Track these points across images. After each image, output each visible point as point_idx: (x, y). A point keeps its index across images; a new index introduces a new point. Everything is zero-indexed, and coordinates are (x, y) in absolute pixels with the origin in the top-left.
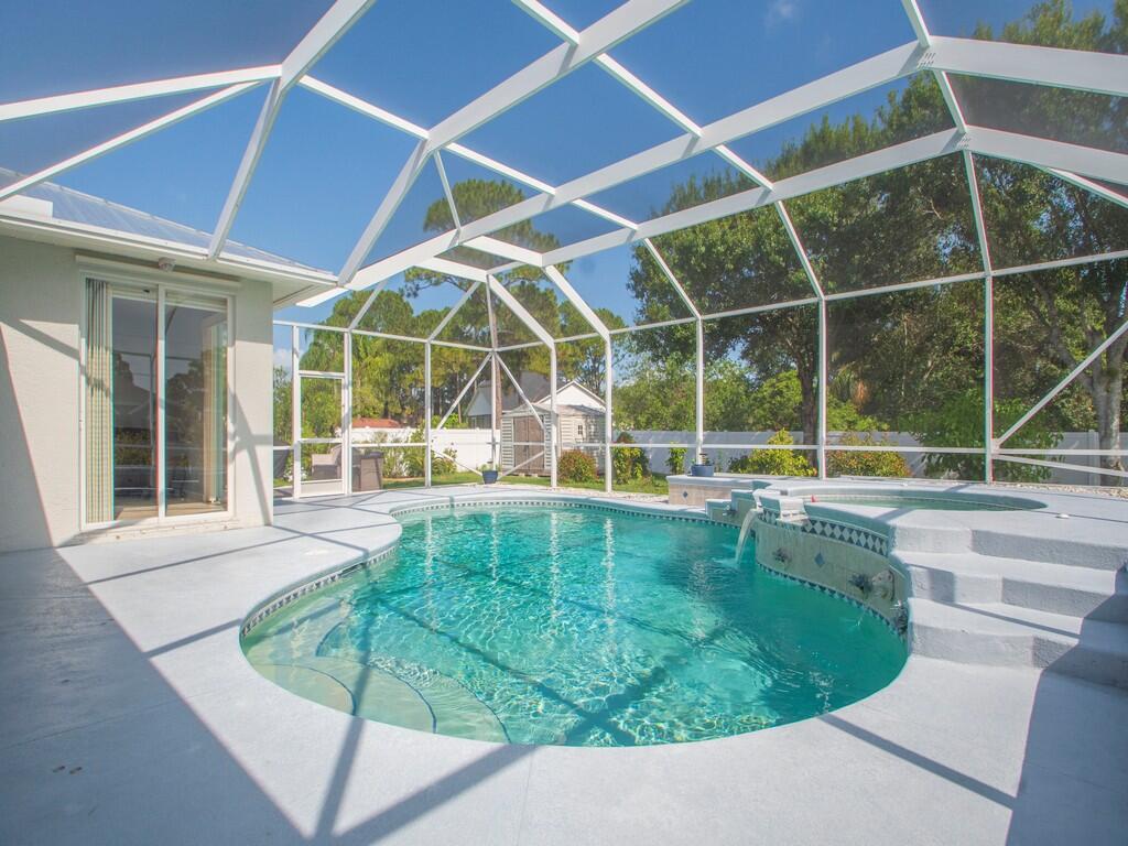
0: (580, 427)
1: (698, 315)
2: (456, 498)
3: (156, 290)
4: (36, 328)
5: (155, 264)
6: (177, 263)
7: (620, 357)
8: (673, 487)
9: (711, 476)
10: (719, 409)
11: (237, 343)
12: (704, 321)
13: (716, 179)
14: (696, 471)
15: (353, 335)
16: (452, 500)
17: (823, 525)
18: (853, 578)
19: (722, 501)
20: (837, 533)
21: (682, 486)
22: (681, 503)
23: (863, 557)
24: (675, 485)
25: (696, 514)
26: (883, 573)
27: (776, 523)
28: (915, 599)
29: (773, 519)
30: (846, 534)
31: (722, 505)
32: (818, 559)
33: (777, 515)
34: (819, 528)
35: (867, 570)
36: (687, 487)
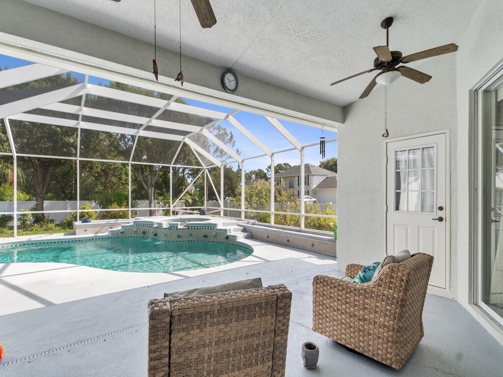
17: (192, 227)
18: (202, 236)
19: (116, 229)
20: (196, 228)
21: (84, 227)
22: (84, 234)
23: (204, 232)
24: (80, 227)
25: (104, 236)
26: (214, 233)
27: (177, 229)
28: (228, 234)
29: (175, 228)
30: (199, 228)
31: (118, 231)
32: (190, 235)
33: (177, 227)
34: (190, 228)
35: (206, 234)
36: (86, 227)
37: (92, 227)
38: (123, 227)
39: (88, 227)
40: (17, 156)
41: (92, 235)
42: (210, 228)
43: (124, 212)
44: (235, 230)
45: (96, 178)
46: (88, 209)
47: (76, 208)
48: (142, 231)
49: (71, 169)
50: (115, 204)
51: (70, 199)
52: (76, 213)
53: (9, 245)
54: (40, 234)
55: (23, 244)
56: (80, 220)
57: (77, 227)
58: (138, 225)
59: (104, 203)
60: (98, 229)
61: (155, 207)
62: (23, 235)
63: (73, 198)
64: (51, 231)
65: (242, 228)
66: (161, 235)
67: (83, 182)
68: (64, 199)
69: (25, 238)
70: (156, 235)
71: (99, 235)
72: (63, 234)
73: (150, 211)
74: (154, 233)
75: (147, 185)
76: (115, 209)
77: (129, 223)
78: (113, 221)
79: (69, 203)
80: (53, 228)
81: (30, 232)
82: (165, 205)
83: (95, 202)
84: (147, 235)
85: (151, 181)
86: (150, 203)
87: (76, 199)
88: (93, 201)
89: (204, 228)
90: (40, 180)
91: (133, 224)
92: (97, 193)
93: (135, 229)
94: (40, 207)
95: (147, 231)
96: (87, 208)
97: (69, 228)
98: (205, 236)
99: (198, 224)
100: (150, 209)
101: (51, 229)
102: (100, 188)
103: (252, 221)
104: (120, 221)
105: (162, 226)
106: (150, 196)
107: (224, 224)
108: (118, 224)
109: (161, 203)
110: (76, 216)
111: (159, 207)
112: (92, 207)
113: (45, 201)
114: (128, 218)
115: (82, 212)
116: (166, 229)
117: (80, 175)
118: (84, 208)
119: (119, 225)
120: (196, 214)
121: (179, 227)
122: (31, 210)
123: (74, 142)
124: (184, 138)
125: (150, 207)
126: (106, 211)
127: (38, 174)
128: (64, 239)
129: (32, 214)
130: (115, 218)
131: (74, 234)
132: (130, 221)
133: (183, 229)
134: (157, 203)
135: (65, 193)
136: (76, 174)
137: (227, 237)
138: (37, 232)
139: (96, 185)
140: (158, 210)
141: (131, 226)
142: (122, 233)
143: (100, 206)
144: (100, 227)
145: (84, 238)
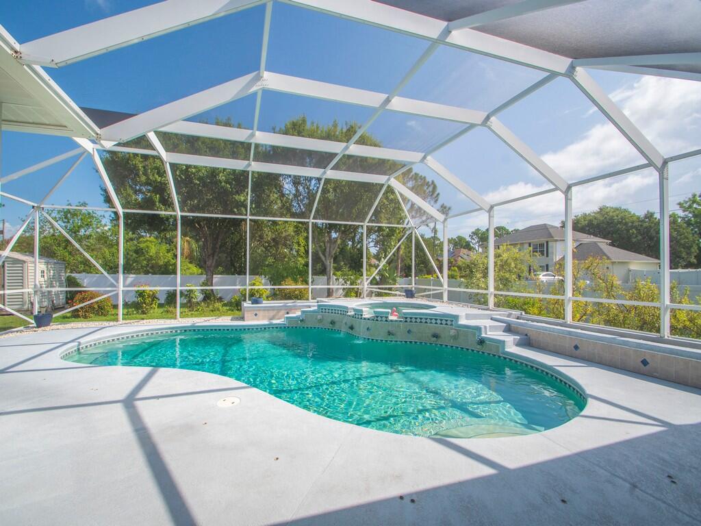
0: (43, 272)
2: (82, 342)
16: (79, 344)
17: (411, 318)
18: (430, 335)
19: (294, 315)
20: (418, 320)
21: (254, 310)
22: (253, 320)
23: (434, 327)
24: (250, 309)
25: (279, 324)
26: (453, 331)
27: (386, 321)
28: (483, 335)
29: (384, 319)
30: (424, 321)
31: (297, 317)
32: (409, 332)
33: (387, 317)
34: (409, 320)
35: (438, 332)
36: (257, 310)
37: (264, 310)
38: (303, 312)
39: (259, 310)
40: (182, 216)
41: (266, 322)
42: (444, 322)
43: (300, 290)
44: (493, 328)
45: (266, 248)
46: (258, 285)
47: (245, 284)
48: (330, 320)
49: (241, 238)
50: (289, 280)
51: (239, 274)
52: (245, 290)
53: (169, 331)
54: (205, 316)
55: (185, 330)
56: (249, 300)
57: (246, 309)
58: (324, 310)
59: (276, 279)
60: (272, 313)
61: (333, 285)
62: (187, 316)
63: (241, 272)
64: (218, 312)
65: (505, 325)
66: (361, 329)
67: (252, 253)
68: (233, 274)
69: (187, 322)
70: (352, 328)
71: (275, 322)
72: (230, 318)
73: (329, 289)
74: (349, 325)
75: (325, 257)
76: (289, 286)
77: (310, 307)
78: (290, 303)
79: (238, 278)
80: (220, 308)
81: (196, 313)
82: (346, 282)
83: (265, 277)
84: (337, 327)
85: (330, 251)
86: (329, 279)
87: (245, 274)
88: (263, 276)
89: (434, 321)
90: (210, 251)
91: (316, 308)
92: (268, 266)
93: (319, 317)
94: (209, 282)
95: (336, 320)
96: (257, 283)
97: (238, 310)
98: (436, 336)
99: (423, 314)
100: (329, 287)
101: (218, 310)
102: (270, 260)
103: (516, 313)
104: (299, 303)
105: (361, 315)
106: (328, 270)
107: (468, 317)
108: (295, 308)
109: (341, 280)
110: (245, 295)
111: (338, 285)
112: (262, 285)
113: (214, 276)
114: (308, 299)
115: (252, 289)
116: (369, 319)
117: (250, 245)
118: (254, 284)
119: (299, 309)
120: (400, 295)
121: (391, 318)
122: (201, 286)
123: (244, 201)
124: (389, 179)
125: (328, 284)
126: (279, 289)
127: (209, 243)
128: (231, 326)
129: (202, 290)
130: (290, 298)
131: (242, 318)
132: (312, 305)
133: (396, 321)
134: (336, 279)
135: (234, 267)
136: (246, 244)
137: (482, 342)
138: (202, 314)
139: (267, 257)
140: (337, 289)
141: (314, 311)
142: (302, 321)
143: (270, 282)
144: (273, 310)
145: (254, 326)
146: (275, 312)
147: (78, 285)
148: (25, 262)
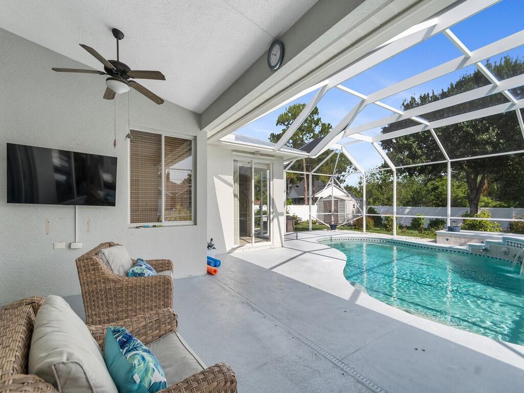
0: (354, 205)
1: (449, 159)
2: (333, 236)
3: (251, 162)
4: (223, 178)
5: (253, 153)
6: (261, 153)
7: (350, 172)
8: (440, 236)
9: (459, 232)
10: (411, 195)
11: (274, 179)
12: (451, 162)
13: (426, 94)
14: (451, 229)
15: (287, 172)
16: (331, 238)
24: (444, 235)
25: (461, 250)
31: (479, 246)
36: (448, 236)
37: (455, 237)
38: (487, 242)
39: (451, 236)
58: (510, 243)
60: (463, 241)
91: (502, 241)
141: (499, 243)
142: (485, 250)
144: (466, 238)
145: (441, 247)
146: (467, 240)
147: (375, 213)
148: (345, 200)
